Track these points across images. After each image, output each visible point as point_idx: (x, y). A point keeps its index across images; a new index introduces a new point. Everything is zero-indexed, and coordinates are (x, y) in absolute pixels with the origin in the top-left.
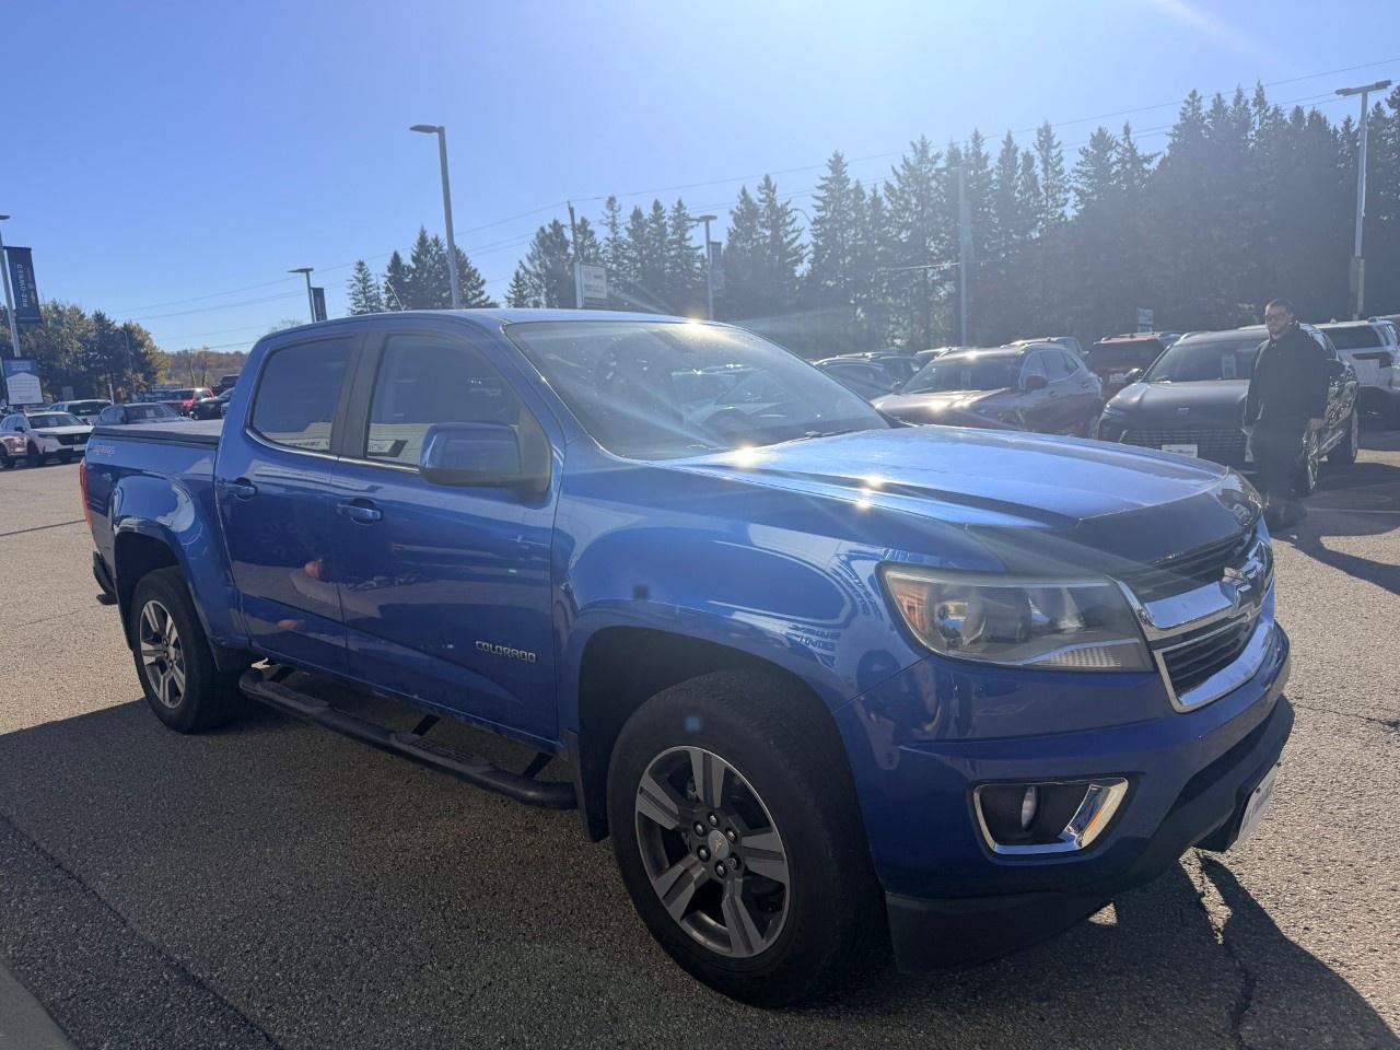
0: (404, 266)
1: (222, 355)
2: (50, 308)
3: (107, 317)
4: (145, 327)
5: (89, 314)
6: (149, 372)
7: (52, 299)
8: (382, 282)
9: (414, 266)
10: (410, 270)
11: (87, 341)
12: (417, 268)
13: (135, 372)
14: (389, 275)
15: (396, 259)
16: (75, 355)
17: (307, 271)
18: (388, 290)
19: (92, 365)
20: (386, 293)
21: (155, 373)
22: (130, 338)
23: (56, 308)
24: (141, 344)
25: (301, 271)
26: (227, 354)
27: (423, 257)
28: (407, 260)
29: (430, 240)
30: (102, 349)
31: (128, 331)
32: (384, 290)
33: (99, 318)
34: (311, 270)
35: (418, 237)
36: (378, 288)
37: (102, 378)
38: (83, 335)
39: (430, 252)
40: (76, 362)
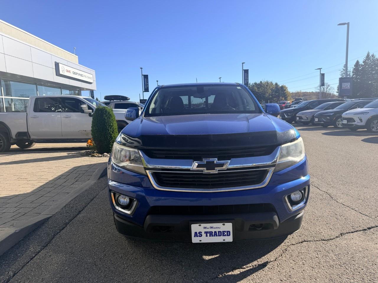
0: (360, 65)
1: (308, 92)
2: (266, 82)
3: (278, 84)
4: (286, 86)
5: (274, 84)
6: (286, 97)
7: (267, 80)
8: (352, 70)
9: (363, 64)
10: (362, 65)
11: (273, 90)
12: (364, 65)
13: (282, 97)
14: (354, 67)
15: (358, 62)
16: (269, 93)
17: (320, 69)
18: (353, 72)
19: (273, 96)
20: (352, 73)
21: (287, 98)
22: (283, 88)
23: (267, 82)
24: (285, 90)
25: (319, 69)
26: (310, 92)
27: (367, 61)
28: (361, 62)
29: (370, 55)
30: (276, 92)
31: (282, 87)
32: (352, 72)
33: (276, 84)
34: (322, 68)
35: (367, 54)
36: (350, 72)
37: (275, 99)
38: (272, 88)
39: (370, 59)
40: (269, 95)
